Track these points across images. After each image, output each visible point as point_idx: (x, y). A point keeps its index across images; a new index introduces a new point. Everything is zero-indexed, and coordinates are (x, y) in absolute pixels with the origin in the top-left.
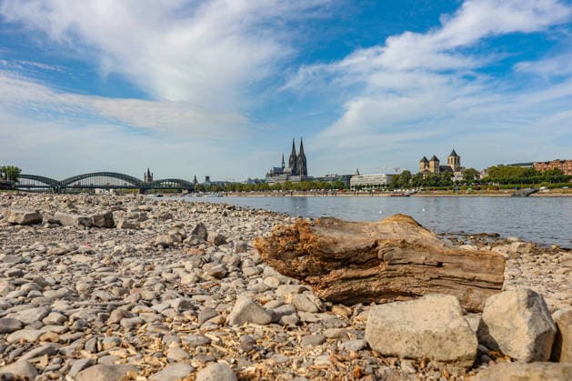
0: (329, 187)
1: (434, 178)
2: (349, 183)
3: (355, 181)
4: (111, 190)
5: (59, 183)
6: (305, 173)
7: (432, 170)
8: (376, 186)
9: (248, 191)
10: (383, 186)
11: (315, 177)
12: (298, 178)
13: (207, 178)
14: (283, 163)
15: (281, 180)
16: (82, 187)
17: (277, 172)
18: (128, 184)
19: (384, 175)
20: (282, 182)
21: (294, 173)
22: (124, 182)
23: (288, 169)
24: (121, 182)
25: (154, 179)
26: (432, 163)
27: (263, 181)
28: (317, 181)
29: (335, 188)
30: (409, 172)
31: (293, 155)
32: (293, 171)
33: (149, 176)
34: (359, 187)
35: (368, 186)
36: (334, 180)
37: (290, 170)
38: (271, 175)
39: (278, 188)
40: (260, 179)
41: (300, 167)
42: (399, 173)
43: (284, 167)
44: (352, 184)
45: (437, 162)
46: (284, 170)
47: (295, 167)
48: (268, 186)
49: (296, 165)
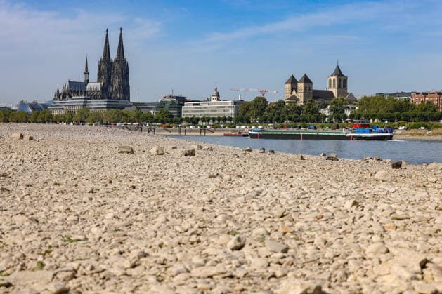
0: (150, 119)
2: (180, 113)
3: (188, 110)
7: (300, 96)
8: (214, 120)
10: (225, 119)
14: (87, 73)
17: (76, 89)
19: (230, 103)
20: (76, 110)
21: (105, 92)
23: (94, 85)
26: (301, 86)
27: (45, 106)
31: (106, 59)
32: (103, 88)
34: (194, 121)
35: (204, 120)
37: (98, 86)
41: (116, 82)
43: (87, 81)
44: (184, 115)
45: (308, 85)
46: (89, 87)
47: (109, 81)
48: (51, 116)
49: (110, 79)
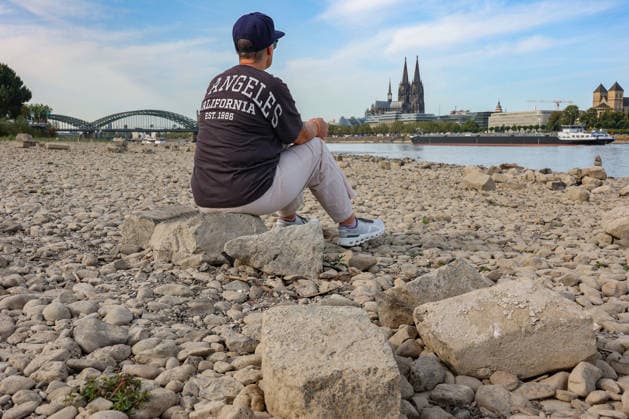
1: (613, 116)
2: (486, 123)
3: (495, 121)
4: (154, 134)
5: (90, 125)
6: (422, 108)
7: (611, 103)
9: (341, 134)
10: (537, 127)
11: (437, 114)
12: (412, 117)
14: (390, 93)
15: (388, 118)
16: (114, 131)
17: (381, 108)
18: (179, 126)
19: (538, 112)
20: (390, 123)
21: (406, 108)
22: (173, 123)
23: (397, 102)
24: (169, 124)
26: (612, 95)
27: (362, 121)
28: (439, 122)
29: (466, 130)
30: (576, 107)
31: (405, 83)
32: (403, 106)
34: (501, 130)
35: (514, 128)
36: (464, 119)
37: (400, 103)
38: (373, 113)
39: (384, 130)
40: (357, 117)
41: (413, 101)
42: (562, 108)
43: (391, 101)
44: (491, 124)
45: (619, 92)
46: (392, 105)
47: (407, 100)
48: (368, 129)
49: (408, 98)
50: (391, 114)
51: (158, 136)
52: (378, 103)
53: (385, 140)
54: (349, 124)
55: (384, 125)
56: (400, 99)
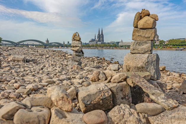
0: (111, 46)
2: (118, 45)
4: (34, 46)
5: (16, 43)
6: (103, 41)
8: (128, 46)
12: (100, 43)
13: (68, 42)
14: (95, 37)
16: (24, 45)
17: (93, 40)
18: (41, 44)
20: (95, 44)
22: (39, 43)
24: (38, 43)
25: (49, 42)
27: (88, 43)
28: (107, 44)
29: (113, 46)
31: (99, 34)
32: (99, 40)
33: (48, 41)
34: (122, 46)
35: (125, 46)
36: (113, 43)
37: (98, 39)
38: (91, 42)
41: (101, 39)
43: (95, 39)
44: (119, 45)
48: (89, 45)
49: (100, 38)
50: (95, 42)
51: (36, 46)
52: (92, 39)
53: (93, 49)
54: (84, 44)
55: (93, 45)
56: (98, 38)
